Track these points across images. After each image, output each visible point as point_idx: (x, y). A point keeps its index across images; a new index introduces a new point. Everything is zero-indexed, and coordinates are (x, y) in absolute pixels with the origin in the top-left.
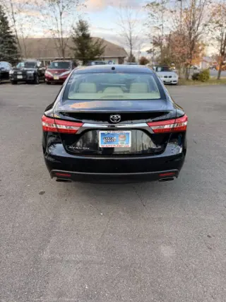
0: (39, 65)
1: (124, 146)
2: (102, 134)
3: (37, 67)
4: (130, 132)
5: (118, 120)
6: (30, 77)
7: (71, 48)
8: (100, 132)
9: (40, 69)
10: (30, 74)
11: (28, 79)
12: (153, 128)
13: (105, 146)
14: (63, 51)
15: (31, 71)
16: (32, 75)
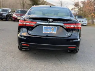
0: (9, 11)
1: (53, 33)
2: (44, 27)
3: (8, 12)
4: (56, 27)
5: (51, 21)
6: (4, 17)
7: (28, 4)
8: (44, 26)
9: (10, 13)
10: (4, 15)
11: (3, 18)
12: (66, 26)
13: (45, 32)
14: (24, 5)
15: (5, 14)
16: (6, 16)
